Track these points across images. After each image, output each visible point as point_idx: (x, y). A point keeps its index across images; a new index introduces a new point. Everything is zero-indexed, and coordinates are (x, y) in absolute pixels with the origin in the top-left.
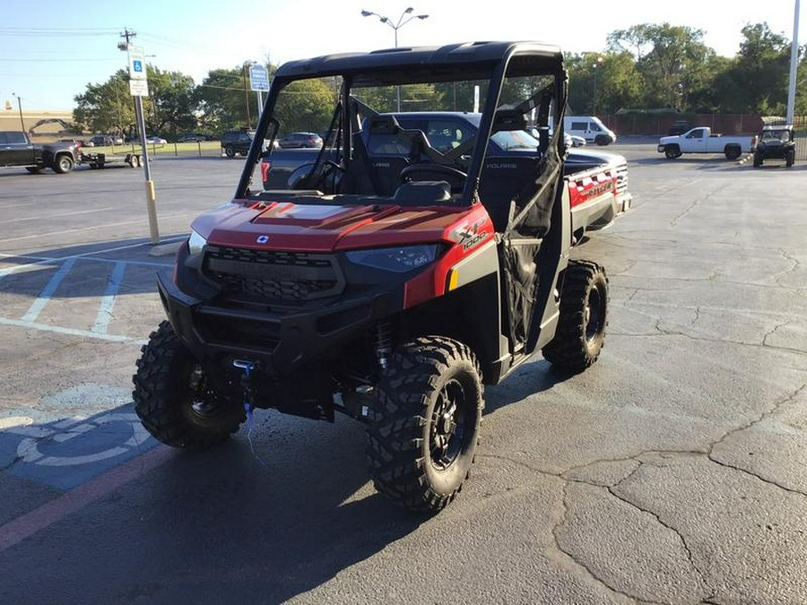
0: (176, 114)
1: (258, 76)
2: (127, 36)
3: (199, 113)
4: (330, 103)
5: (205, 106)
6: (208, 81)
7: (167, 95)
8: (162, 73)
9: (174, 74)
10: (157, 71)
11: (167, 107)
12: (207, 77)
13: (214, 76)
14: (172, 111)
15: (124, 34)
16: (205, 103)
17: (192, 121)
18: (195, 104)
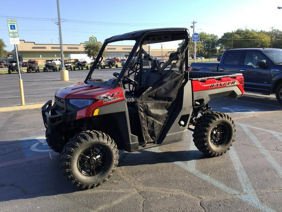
0: (210, 49)
1: (195, 37)
2: (194, 23)
3: (218, 48)
4: (269, 43)
5: (221, 45)
6: (223, 37)
7: (208, 42)
8: (207, 35)
9: (212, 35)
10: (206, 34)
11: (208, 46)
12: (223, 35)
13: (226, 35)
14: (209, 47)
15: (193, 22)
16: (221, 44)
17: (215, 51)
18: (217, 45)
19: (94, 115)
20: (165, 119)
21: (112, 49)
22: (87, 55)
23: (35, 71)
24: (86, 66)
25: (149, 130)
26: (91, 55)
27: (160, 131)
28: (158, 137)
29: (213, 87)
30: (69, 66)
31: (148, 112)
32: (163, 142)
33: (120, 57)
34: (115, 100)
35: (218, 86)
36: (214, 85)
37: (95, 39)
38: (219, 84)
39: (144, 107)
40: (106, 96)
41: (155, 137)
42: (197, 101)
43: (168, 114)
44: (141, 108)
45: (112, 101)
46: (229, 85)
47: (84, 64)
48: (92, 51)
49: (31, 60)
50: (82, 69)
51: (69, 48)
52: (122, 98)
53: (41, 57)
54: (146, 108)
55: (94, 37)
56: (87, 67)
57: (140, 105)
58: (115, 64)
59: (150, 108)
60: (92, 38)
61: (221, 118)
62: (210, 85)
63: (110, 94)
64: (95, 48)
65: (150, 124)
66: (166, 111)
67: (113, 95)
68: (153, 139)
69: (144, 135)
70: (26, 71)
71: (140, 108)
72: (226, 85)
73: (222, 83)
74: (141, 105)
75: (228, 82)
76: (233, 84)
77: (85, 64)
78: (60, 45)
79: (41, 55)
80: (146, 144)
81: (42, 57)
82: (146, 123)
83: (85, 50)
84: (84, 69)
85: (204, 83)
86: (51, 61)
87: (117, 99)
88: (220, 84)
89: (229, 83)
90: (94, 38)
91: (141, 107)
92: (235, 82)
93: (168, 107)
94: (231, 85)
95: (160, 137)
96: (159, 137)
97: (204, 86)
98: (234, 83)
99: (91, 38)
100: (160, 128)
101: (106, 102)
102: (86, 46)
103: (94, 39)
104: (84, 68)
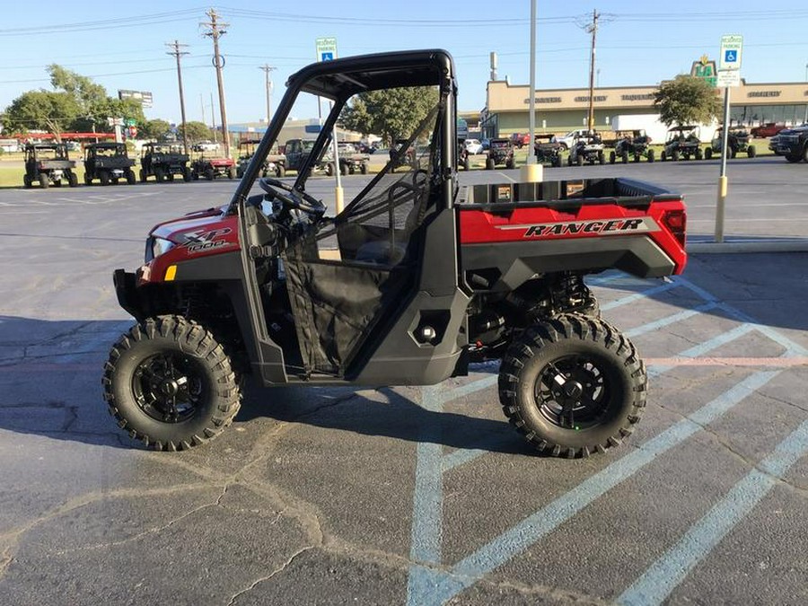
19: (166, 279)
20: (372, 315)
21: (766, 94)
22: (659, 116)
23: (505, 166)
24: (647, 151)
25: (321, 338)
26: (671, 115)
27: (353, 345)
28: (347, 360)
29: (538, 233)
30: (595, 151)
31: (313, 288)
32: (360, 376)
33: (794, 121)
34: (216, 247)
35: (562, 233)
36: (543, 228)
37: (711, 65)
38: (566, 224)
39: (302, 273)
40: (195, 236)
41: (340, 361)
42: (481, 272)
43: (382, 299)
44: (294, 275)
45: (209, 249)
46: (608, 232)
47: (640, 144)
48: (675, 104)
49: (517, 134)
50: (637, 160)
51: (625, 98)
52: (234, 244)
53: (544, 126)
54: (309, 278)
55: (710, 60)
56: (651, 152)
57: (292, 269)
58: (743, 145)
59: (318, 277)
60: (701, 63)
61: (573, 337)
62: (529, 227)
63: (205, 231)
64: (686, 94)
65: (323, 320)
66: (376, 293)
67: (213, 234)
68: (332, 362)
69: (302, 348)
70: (485, 165)
71: (292, 277)
72: (595, 229)
73: (578, 224)
74: (296, 268)
75: (606, 222)
76: (629, 230)
77: (645, 144)
78: (591, 89)
79: (544, 121)
80: (313, 372)
81: (547, 126)
82: (311, 316)
83: (656, 101)
84: (641, 159)
85: (506, 220)
86: (550, 137)
87: (220, 246)
88: (572, 227)
89: (610, 224)
90: (708, 62)
91: (295, 272)
92: (641, 221)
93: (380, 283)
94: (618, 231)
95: (351, 363)
96: (350, 361)
97: (503, 228)
98: (635, 226)
99: (698, 65)
100: (355, 337)
101: (194, 252)
102: (658, 91)
103: (705, 68)
104: (643, 158)
